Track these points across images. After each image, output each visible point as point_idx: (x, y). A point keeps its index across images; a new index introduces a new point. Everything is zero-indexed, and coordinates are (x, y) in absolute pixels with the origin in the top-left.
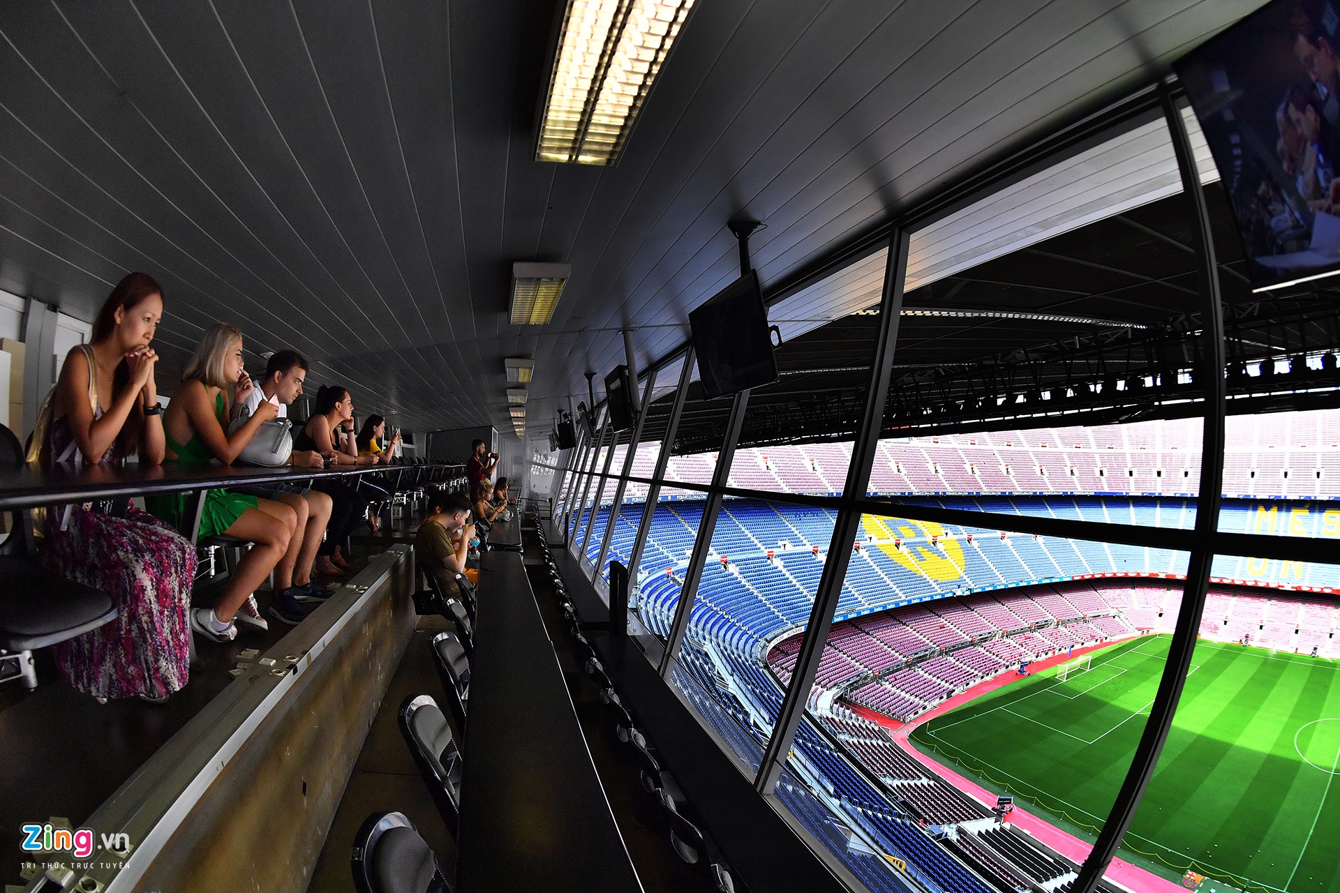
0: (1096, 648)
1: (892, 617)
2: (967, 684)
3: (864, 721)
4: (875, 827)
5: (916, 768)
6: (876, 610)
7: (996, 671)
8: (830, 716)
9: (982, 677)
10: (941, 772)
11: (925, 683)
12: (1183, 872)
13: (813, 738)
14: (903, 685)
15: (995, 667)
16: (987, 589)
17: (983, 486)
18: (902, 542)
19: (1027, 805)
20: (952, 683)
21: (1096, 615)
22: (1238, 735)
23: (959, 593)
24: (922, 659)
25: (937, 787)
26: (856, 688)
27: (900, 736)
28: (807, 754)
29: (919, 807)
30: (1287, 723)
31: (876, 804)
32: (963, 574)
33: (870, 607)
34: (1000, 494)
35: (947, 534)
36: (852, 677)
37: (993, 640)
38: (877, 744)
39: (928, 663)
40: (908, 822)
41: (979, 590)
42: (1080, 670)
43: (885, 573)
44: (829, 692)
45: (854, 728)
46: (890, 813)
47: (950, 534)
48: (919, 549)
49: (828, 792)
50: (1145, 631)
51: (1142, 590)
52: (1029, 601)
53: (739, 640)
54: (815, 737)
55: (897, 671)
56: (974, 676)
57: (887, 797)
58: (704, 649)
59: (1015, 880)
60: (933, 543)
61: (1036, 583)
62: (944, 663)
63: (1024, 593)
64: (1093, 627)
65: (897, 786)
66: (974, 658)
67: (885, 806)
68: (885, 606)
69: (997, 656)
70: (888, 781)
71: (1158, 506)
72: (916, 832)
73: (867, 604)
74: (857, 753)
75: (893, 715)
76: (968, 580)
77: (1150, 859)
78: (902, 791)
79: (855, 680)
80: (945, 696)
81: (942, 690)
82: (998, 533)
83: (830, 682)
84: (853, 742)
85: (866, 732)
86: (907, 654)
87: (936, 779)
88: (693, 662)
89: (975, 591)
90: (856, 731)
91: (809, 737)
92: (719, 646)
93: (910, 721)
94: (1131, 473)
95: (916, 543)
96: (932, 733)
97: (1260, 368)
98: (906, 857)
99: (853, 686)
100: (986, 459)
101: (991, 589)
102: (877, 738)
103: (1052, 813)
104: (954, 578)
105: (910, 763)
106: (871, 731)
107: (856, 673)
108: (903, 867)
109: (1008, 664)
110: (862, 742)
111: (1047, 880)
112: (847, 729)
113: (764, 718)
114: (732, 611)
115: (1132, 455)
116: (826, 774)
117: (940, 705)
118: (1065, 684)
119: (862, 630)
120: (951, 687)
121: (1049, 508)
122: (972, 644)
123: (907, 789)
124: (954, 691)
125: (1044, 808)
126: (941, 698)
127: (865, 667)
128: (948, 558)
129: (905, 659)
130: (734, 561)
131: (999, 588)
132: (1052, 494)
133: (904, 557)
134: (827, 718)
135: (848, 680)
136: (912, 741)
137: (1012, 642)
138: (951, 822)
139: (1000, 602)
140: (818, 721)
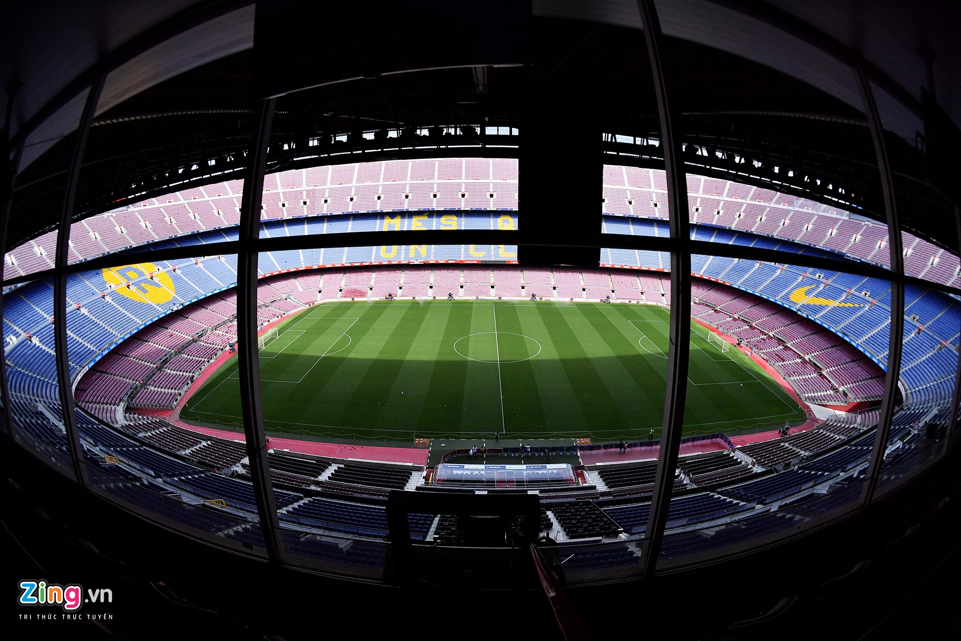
0: (278, 322)
1: (138, 339)
2: (201, 369)
3: (148, 418)
4: (192, 486)
5: (194, 437)
6: (126, 337)
7: (216, 355)
8: (127, 423)
9: (208, 362)
10: (210, 433)
11: (174, 377)
12: (412, 440)
13: (124, 443)
14: (161, 384)
15: (214, 352)
16: (193, 301)
17: (179, 230)
18: (131, 284)
19: (277, 434)
20: (190, 371)
21: (272, 300)
22: (407, 354)
23: (175, 309)
24: (165, 362)
25: (214, 444)
26: (134, 398)
27: (173, 419)
28: (126, 455)
29: (210, 461)
30: (442, 340)
31: (183, 471)
32: (175, 295)
33: (122, 336)
34: (190, 233)
35: (159, 269)
36: (128, 391)
37: (207, 335)
38: (163, 430)
39: (170, 363)
40: (209, 474)
41: (188, 303)
42: (272, 339)
43: (125, 309)
44: (119, 407)
45: (144, 425)
46: (195, 472)
47: (161, 269)
48: (143, 285)
49: (151, 476)
50: (311, 304)
51: (302, 278)
52: (224, 302)
53: (55, 393)
54: (125, 442)
55: (153, 375)
56: (203, 362)
57: (187, 463)
58: (40, 410)
59: (299, 482)
60: (151, 278)
61: (225, 289)
62: (180, 359)
63: (219, 298)
64: (272, 309)
65: (190, 453)
66: (198, 350)
67: (189, 470)
68: (130, 333)
69: (213, 344)
70: (182, 453)
71: (306, 223)
72: (217, 478)
73: (119, 335)
74: (154, 441)
75: (163, 407)
76: (179, 298)
77: (382, 439)
78: (195, 455)
79: (130, 392)
80: (189, 382)
81: (186, 378)
82: (193, 260)
83: (117, 399)
84: (148, 435)
85: (153, 425)
86: (155, 361)
87: (210, 439)
88: (37, 422)
89: (186, 304)
90: (147, 427)
91: (121, 444)
92: (46, 403)
93: (175, 406)
94: (284, 205)
95: (139, 281)
96: (192, 410)
97: (375, 135)
98: (221, 496)
99: (132, 397)
100: (178, 212)
101: (195, 300)
102: (161, 427)
103: (296, 433)
104: (170, 298)
105: (189, 435)
106: (155, 424)
107: (129, 387)
108: (224, 503)
109: (222, 347)
110: (154, 433)
111: (320, 474)
112: (141, 428)
113: (91, 443)
114: (44, 373)
115: (284, 193)
116: (144, 465)
117: (189, 388)
118: (265, 350)
119: (122, 355)
120: (191, 374)
121: (226, 236)
122: (194, 341)
123: (197, 453)
124: (194, 376)
125: (288, 432)
126: (188, 384)
127: (133, 381)
128: (163, 286)
129: (155, 366)
130: (34, 334)
131: (201, 298)
132: (227, 227)
133: (134, 293)
134: (126, 425)
135: (127, 394)
136: (182, 419)
137: (220, 332)
138: (235, 463)
139: (204, 308)
140: (122, 430)
